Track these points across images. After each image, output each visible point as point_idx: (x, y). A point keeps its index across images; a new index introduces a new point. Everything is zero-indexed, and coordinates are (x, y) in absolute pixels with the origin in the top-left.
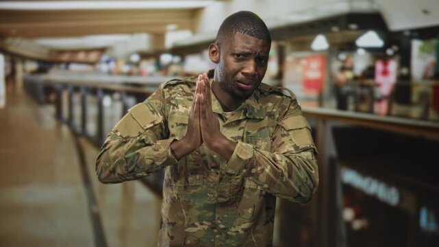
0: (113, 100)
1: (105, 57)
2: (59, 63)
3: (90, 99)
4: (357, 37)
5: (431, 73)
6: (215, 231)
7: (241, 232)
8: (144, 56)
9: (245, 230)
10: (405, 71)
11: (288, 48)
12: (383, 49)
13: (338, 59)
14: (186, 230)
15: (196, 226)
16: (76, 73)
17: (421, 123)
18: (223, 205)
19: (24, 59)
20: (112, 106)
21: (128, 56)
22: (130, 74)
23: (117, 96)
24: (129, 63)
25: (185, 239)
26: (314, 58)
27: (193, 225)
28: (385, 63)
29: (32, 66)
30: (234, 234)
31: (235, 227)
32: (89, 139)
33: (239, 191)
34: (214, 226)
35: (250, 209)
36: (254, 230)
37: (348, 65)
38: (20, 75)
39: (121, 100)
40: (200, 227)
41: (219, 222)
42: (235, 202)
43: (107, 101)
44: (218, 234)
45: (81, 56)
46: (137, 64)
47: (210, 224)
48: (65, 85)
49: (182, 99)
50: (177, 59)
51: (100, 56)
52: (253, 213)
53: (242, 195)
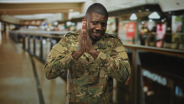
0: (47, 41)
1: (43, 23)
2: (24, 25)
3: (37, 41)
4: (149, 14)
5: (180, 30)
6: (88, 96)
7: (99, 96)
8: (60, 23)
9: (100, 95)
10: (169, 29)
11: (120, 19)
12: (160, 20)
13: (141, 24)
14: (76, 96)
15: (80, 94)
16: (32, 30)
17: (176, 51)
18: (91, 85)
19: (9, 24)
20: (46, 44)
21: (53, 22)
22: (54, 30)
23: (48, 39)
24: (53, 25)
25: (76, 100)
26: (131, 23)
27: (79, 94)
28: (161, 26)
29: (13, 27)
30: (96, 97)
31: (96, 94)
32: (37, 57)
33: (97, 79)
34: (87, 94)
35: (102, 86)
36: (104, 95)
37: (145, 26)
38: (8, 31)
39: (50, 41)
40: (82, 94)
41: (89, 92)
42: (96, 83)
43: (44, 42)
44: (89, 97)
45: (33, 23)
46: (57, 26)
47: (86, 93)
48: (27, 35)
49: (73, 41)
50: (73, 24)
51: (41, 23)
52: (103, 88)
53: (99, 80)
